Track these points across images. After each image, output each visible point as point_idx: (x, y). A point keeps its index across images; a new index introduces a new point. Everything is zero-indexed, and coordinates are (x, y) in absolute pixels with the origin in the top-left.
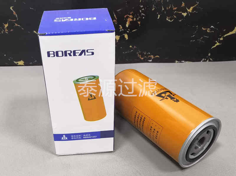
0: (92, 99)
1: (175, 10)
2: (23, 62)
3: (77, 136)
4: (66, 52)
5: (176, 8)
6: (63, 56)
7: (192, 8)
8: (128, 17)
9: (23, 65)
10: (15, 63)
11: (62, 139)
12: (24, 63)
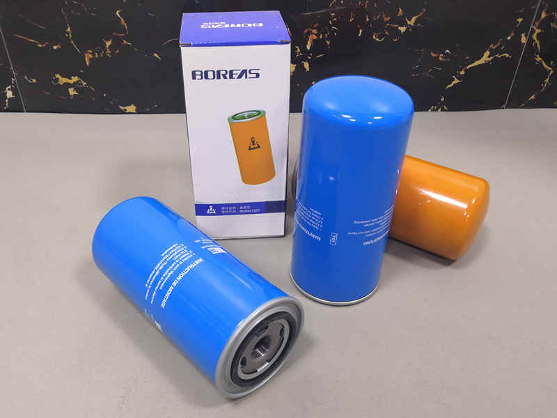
0: (255, 148)
1: (387, 22)
2: (135, 108)
3: (230, 208)
4: (219, 72)
5: (388, 19)
6: (214, 78)
7: (414, 19)
8: (310, 33)
9: (135, 112)
10: (121, 109)
11: (208, 212)
12: (136, 110)
